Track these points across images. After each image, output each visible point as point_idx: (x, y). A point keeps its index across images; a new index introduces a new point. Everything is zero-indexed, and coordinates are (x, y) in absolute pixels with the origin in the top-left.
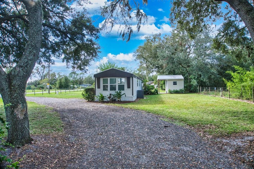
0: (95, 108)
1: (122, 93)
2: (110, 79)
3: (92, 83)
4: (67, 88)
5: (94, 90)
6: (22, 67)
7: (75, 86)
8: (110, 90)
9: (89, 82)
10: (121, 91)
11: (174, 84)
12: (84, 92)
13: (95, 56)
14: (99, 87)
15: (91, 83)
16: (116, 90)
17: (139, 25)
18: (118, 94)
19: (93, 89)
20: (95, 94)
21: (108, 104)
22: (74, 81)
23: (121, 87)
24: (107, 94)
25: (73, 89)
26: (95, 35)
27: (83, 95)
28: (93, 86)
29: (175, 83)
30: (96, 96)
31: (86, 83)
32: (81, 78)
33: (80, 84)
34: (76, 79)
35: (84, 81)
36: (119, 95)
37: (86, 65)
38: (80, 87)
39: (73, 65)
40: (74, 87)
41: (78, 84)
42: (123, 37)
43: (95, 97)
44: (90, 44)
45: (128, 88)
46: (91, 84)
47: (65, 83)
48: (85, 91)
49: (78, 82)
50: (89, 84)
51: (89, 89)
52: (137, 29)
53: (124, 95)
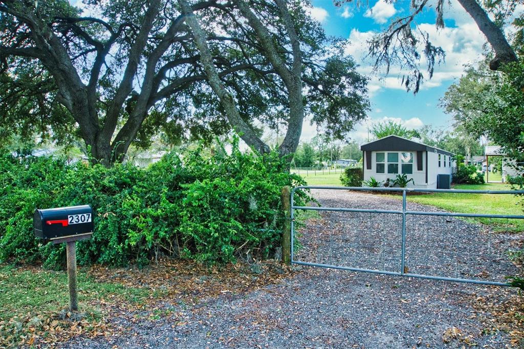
0: (362, 199)
1: (408, 179)
2: (388, 153)
3: (357, 157)
4: (309, 166)
5: (362, 171)
6: (287, 147)
7: (323, 163)
8: (389, 173)
9: (352, 155)
10: (406, 174)
12: (344, 175)
13: (363, 117)
14: (369, 167)
15: (355, 157)
16: (397, 173)
17: (431, 67)
18: (400, 179)
19: (359, 169)
20: (362, 178)
21: (384, 195)
22: (321, 153)
23: (407, 169)
24: (382, 178)
25: (320, 169)
26: (361, 87)
27: (342, 180)
28: (359, 165)
30: (364, 181)
31: (346, 157)
32: (336, 148)
33: (334, 159)
34: (326, 149)
35: (342, 153)
36: (403, 182)
37: (348, 130)
38: (335, 165)
39: (327, 130)
40: (323, 165)
41: (330, 159)
42: (408, 86)
43: (363, 183)
44: (355, 99)
45: (418, 170)
46: (357, 159)
47: (305, 157)
48: (346, 172)
49: (330, 155)
50: (352, 160)
51: (352, 170)
52: (429, 73)
53: (411, 182)
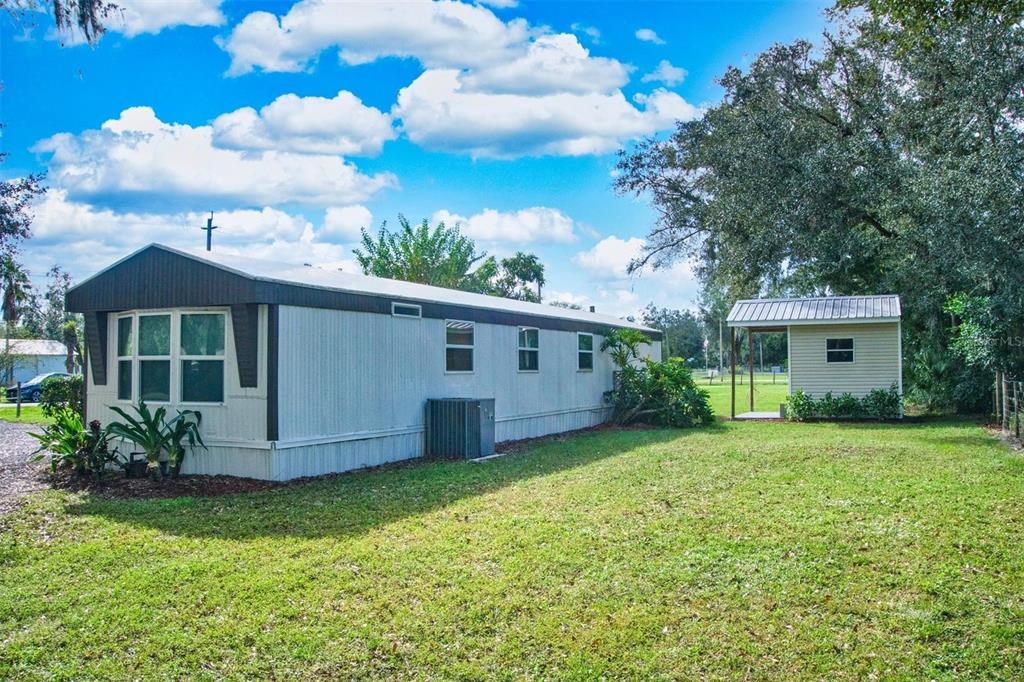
2: (140, 317)
8: (142, 397)
11: (832, 357)
16: (169, 399)
29: (840, 351)
45: (243, 384)
